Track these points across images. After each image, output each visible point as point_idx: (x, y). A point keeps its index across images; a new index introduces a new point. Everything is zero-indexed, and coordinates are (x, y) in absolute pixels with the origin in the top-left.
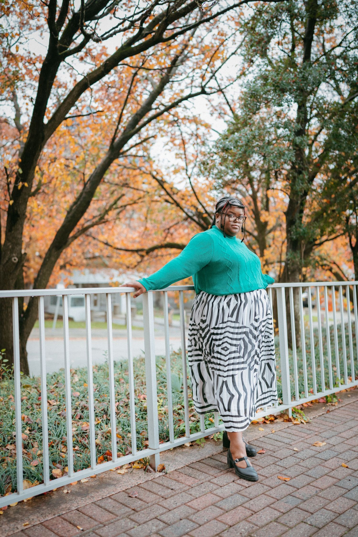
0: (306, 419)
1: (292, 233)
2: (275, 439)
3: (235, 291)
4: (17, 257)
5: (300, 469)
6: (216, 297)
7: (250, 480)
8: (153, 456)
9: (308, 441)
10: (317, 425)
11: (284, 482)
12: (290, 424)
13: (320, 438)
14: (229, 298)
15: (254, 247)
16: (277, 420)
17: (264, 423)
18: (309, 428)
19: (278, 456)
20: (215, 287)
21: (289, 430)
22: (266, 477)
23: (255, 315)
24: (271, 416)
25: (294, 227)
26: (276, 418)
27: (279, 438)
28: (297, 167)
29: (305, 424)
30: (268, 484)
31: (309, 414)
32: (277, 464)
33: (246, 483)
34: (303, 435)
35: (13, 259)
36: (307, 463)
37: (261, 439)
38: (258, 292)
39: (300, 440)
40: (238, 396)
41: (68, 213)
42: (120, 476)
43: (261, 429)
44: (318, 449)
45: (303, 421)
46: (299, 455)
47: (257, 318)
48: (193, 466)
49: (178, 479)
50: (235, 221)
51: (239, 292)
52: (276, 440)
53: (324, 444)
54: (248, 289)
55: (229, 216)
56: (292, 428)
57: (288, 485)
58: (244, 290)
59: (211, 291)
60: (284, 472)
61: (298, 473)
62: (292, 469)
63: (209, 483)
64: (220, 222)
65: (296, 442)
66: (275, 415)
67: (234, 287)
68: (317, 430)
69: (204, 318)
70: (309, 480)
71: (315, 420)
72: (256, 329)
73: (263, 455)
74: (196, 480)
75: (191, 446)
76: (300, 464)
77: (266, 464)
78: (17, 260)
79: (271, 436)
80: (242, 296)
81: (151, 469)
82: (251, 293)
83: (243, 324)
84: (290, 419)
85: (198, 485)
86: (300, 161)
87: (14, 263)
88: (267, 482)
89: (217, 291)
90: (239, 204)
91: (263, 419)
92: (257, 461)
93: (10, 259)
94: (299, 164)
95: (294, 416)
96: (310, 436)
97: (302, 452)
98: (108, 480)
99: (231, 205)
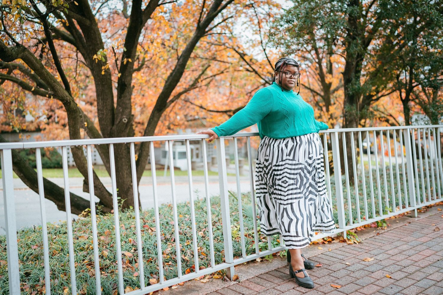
0: (358, 240)
1: (349, 89)
2: (331, 255)
3: (292, 135)
4: (127, 118)
5: (350, 279)
6: (276, 140)
7: (307, 288)
8: (229, 269)
9: (359, 257)
10: (367, 245)
11: (336, 289)
12: (345, 244)
13: (369, 255)
14: (287, 141)
15: (321, 104)
16: (334, 241)
17: (323, 243)
18: (360, 247)
19: (332, 269)
20: (275, 132)
21: (343, 249)
22: (321, 285)
23: (309, 154)
24: (329, 237)
25: (350, 84)
26: (333, 239)
27: (335, 255)
28: (351, 34)
29: (357, 243)
30: (322, 291)
31: (362, 237)
32: (331, 275)
33: (303, 290)
34: (355, 252)
35: (123, 120)
36: (357, 274)
37: (319, 256)
38: (311, 135)
39: (352, 256)
40: (296, 220)
41: (166, 82)
42: (203, 284)
43: (320, 248)
44: (367, 263)
45: (356, 242)
46: (350, 268)
47: (310, 156)
48: (261, 276)
49: (248, 287)
50: (291, 78)
51: (296, 135)
52: (332, 257)
53: (373, 259)
54: (302, 133)
55: (286, 73)
56: (346, 247)
57: (338, 291)
58: (299, 134)
59: (272, 136)
60: (336, 282)
61: (348, 282)
62: (344, 279)
63: (273, 290)
64: (278, 79)
65: (348, 258)
66: (333, 237)
67: (291, 131)
68: (367, 248)
69: (267, 158)
70: (357, 287)
71: (367, 241)
72: (310, 165)
73: (320, 268)
74: (263, 288)
75: (261, 261)
76: (350, 275)
77: (322, 275)
78: (127, 120)
79: (328, 253)
80: (298, 138)
81: (227, 279)
82: (305, 136)
83: (298, 161)
84: (345, 240)
85: (264, 291)
86: (354, 28)
87: (124, 123)
88: (321, 289)
89: (276, 135)
90: (294, 63)
91: (322, 240)
92: (314, 273)
93: (121, 120)
94: (353, 31)
95: (349, 238)
96: (361, 253)
97: (353, 266)
98: (193, 287)
99: (287, 64)
